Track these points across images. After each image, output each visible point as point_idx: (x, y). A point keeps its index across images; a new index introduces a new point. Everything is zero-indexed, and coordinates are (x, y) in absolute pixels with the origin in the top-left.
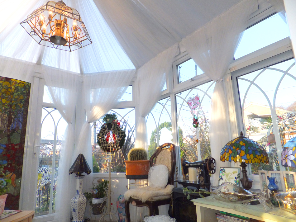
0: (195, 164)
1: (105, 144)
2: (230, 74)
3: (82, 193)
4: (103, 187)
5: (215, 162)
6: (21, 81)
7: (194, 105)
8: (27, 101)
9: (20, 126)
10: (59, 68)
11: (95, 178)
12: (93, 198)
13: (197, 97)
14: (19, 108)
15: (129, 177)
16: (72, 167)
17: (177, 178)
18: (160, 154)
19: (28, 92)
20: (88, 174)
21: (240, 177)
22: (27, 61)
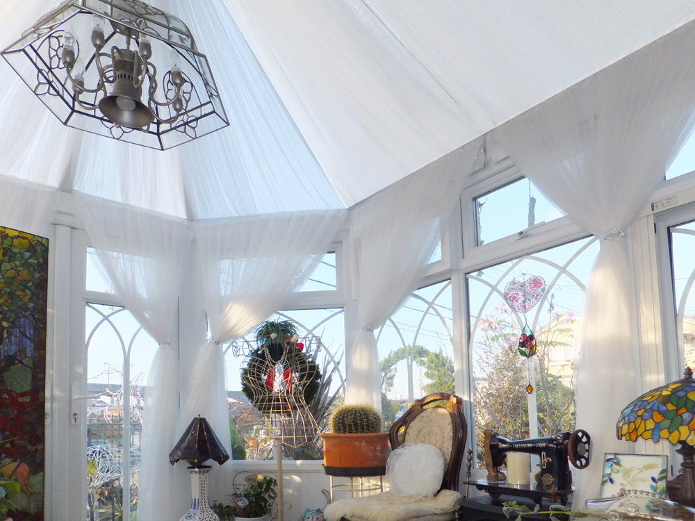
0: (530, 445)
1: (264, 394)
2: (652, 217)
3: (208, 506)
4: (261, 492)
5: (588, 442)
6: (20, 231)
7: (524, 302)
8: (42, 285)
9: (28, 349)
10: (125, 202)
11: (238, 472)
12: (236, 516)
13: (534, 280)
14: (20, 303)
15: (330, 471)
16: (177, 448)
17: (470, 476)
18: (418, 418)
19: (41, 261)
20: (221, 463)
21: (666, 477)
22: (31, 179)
